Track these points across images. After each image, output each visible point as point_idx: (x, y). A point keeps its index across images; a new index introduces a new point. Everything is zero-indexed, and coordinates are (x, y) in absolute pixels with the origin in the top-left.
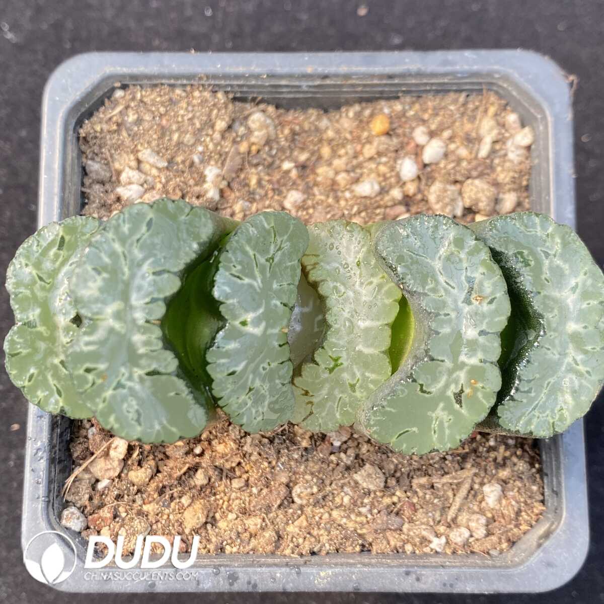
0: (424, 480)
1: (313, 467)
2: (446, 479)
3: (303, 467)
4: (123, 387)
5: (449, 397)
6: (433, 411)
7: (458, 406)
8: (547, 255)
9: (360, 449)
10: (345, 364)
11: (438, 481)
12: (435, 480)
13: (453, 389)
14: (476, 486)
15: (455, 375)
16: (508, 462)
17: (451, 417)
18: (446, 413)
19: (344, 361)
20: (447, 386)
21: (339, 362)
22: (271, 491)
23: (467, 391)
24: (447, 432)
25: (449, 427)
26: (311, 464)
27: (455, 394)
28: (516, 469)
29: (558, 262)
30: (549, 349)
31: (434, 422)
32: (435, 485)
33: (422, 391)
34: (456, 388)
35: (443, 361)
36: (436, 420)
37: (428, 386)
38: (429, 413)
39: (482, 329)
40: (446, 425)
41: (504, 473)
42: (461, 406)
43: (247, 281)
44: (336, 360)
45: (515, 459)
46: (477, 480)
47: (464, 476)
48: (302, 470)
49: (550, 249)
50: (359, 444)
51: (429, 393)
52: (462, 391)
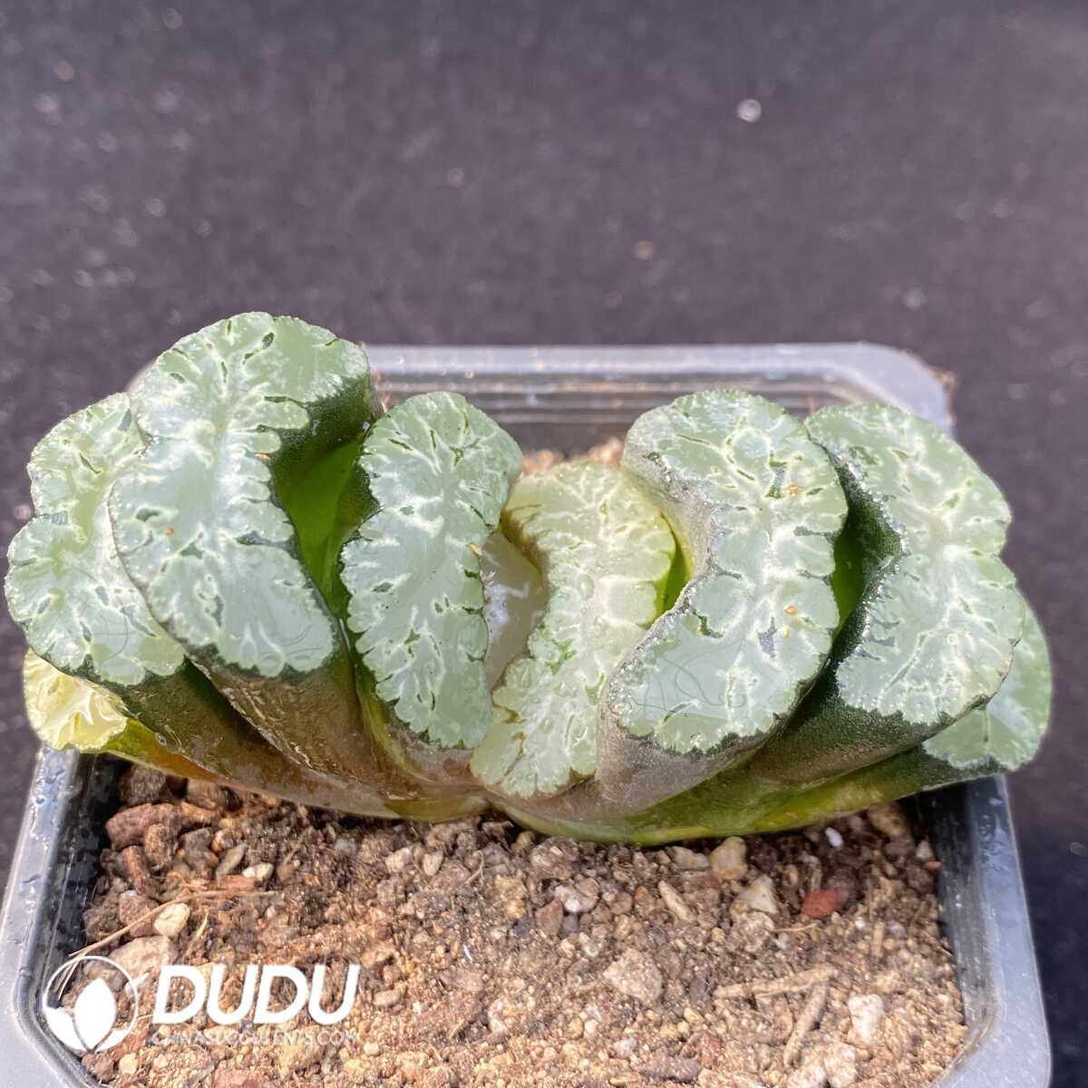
0: (736, 990)
1: (529, 965)
2: (777, 986)
3: (509, 962)
4: (199, 554)
5: (752, 644)
6: (726, 670)
7: (768, 656)
8: (903, 456)
9: (616, 926)
10: (580, 651)
11: (763, 988)
12: (757, 986)
13: (757, 627)
14: (836, 1004)
15: (759, 605)
16: (892, 960)
17: (756, 677)
18: (748, 670)
19: (578, 646)
20: (746, 624)
21: (570, 650)
22: (447, 1004)
23: (783, 630)
24: (751, 702)
25: (754, 695)
26: (525, 957)
27: (761, 636)
28: (907, 968)
29: (922, 468)
30: (917, 579)
31: (728, 687)
32: (757, 997)
33: (706, 632)
34: (762, 626)
35: (737, 577)
36: (731, 683)
37: (715, 623)
38: (719, 673)
39: (800, 525)
40: (749, 690)
41: (888, 980)
42: (773, 656)
43: (416, 452)
44: (563, 648)
45: (905, 954)
46: (837, 994)
47: (812, 980)
48: (507, 968)
49: (908, 450)
50: (614, 916)
51: (718, 635)
52: (773, 630)
